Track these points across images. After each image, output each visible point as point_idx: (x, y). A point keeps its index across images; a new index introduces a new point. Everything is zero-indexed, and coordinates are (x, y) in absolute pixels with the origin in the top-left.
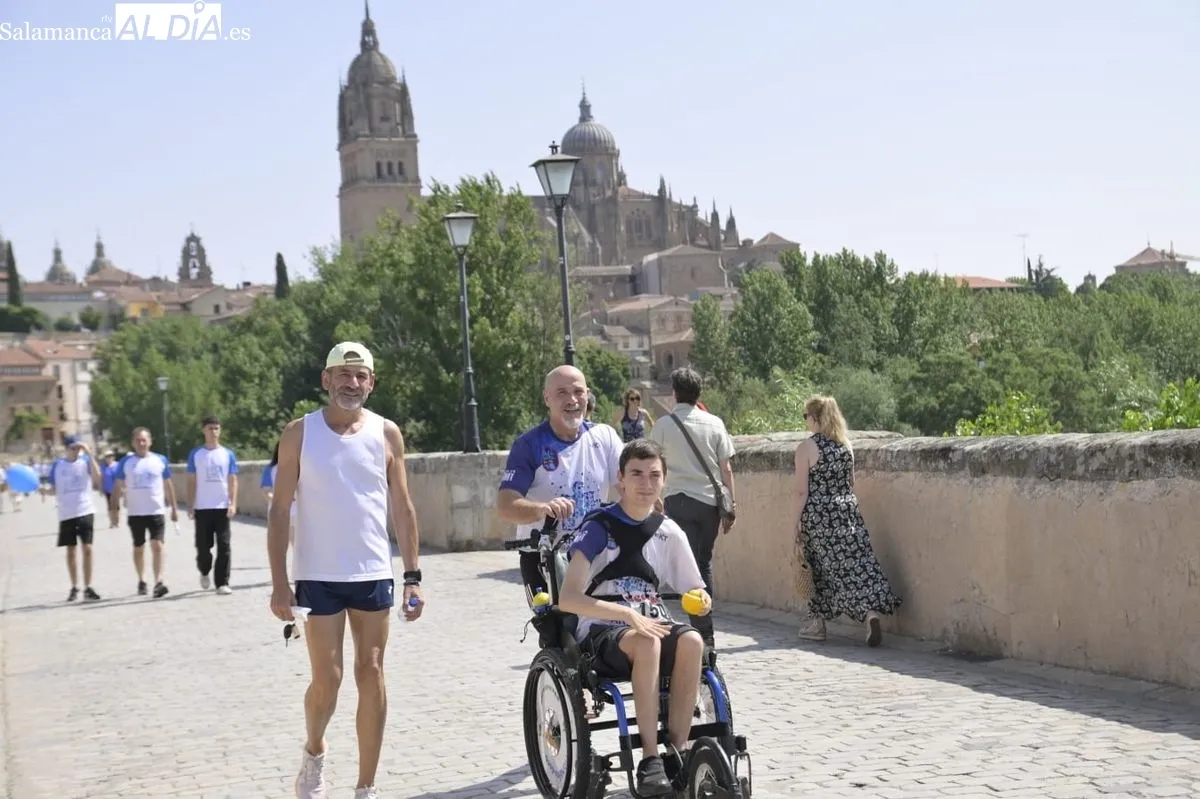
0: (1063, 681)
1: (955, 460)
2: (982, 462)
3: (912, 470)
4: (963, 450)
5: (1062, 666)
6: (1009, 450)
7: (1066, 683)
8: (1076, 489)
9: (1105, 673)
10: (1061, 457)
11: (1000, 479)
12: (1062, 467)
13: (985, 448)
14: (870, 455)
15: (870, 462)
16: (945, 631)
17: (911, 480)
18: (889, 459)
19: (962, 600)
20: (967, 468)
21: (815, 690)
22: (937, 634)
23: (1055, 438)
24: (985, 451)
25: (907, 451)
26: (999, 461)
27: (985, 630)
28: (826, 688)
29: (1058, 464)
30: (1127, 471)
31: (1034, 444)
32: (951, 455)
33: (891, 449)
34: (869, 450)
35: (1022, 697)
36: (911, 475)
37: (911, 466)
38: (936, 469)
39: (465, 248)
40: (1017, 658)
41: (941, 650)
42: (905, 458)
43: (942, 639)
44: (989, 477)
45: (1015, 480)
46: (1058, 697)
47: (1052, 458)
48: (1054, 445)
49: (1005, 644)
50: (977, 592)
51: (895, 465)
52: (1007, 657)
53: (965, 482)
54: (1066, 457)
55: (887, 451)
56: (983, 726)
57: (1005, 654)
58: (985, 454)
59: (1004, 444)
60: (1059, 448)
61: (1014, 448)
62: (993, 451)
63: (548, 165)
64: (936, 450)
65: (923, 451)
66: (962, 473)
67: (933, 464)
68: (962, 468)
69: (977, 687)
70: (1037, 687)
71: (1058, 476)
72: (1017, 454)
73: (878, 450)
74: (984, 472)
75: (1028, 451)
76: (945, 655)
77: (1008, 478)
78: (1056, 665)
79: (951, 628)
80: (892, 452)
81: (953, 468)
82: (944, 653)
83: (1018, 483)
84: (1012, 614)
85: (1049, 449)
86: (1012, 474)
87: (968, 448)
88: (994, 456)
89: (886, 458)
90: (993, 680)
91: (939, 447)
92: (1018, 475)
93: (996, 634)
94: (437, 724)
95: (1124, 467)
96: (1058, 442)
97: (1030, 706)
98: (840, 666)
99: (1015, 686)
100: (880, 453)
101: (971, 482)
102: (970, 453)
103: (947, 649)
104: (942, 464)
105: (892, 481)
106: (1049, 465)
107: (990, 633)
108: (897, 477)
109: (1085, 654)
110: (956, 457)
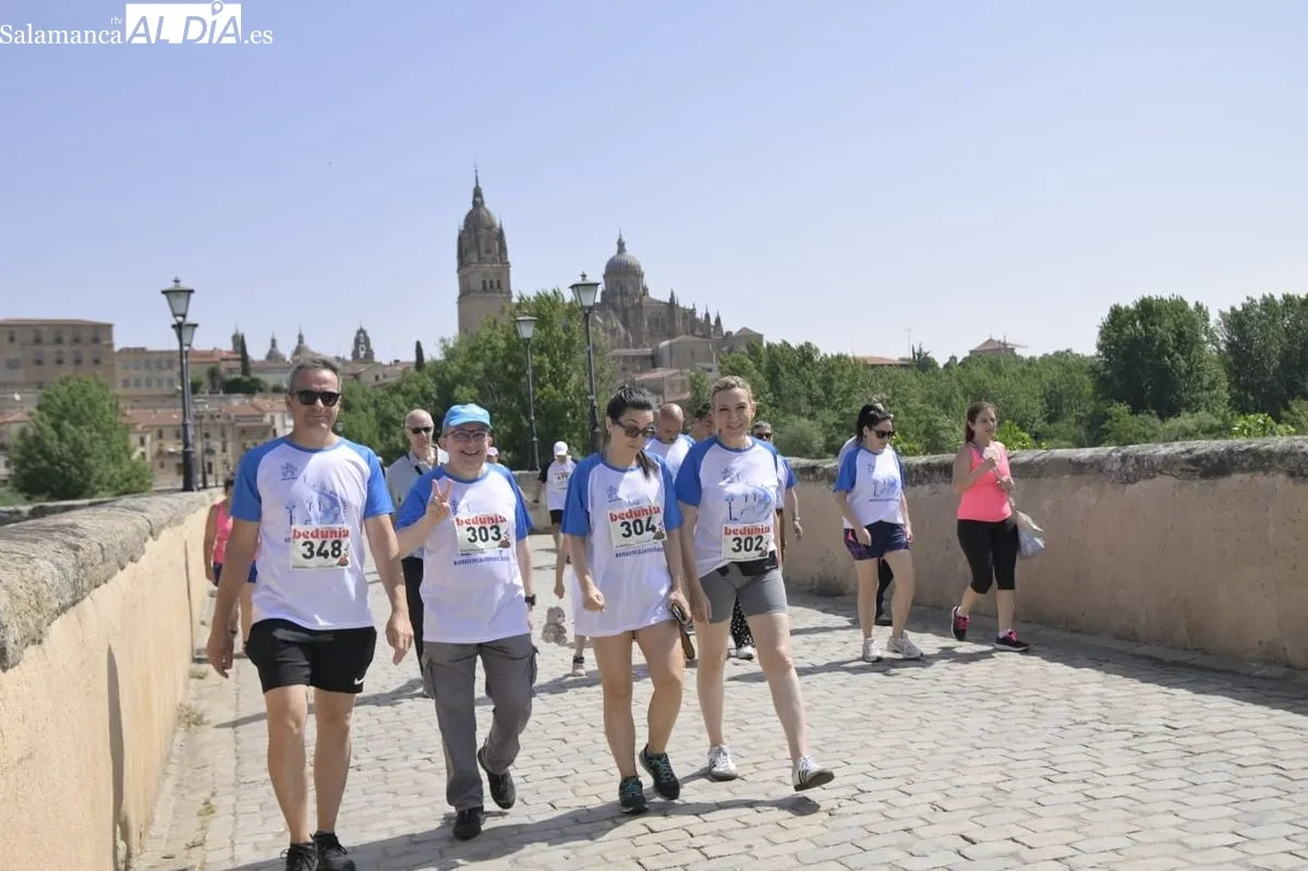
4: (823, 468)
16: (813, 579)
19: (821, 560)
20: (825, 479)
27: (835, 577)
30: (914, 479)
32: (816, 471)
38: (809, 480)
39: (529, 339)
50: (830, 554)
53: (824, 487)
63: (581, 288)
64: (809, 468)
66: (823, 482)
68: (823, 479)
69: (824, 611)
79: (816, 577)
81: (818, 479)
82: (811, 592)
87: (826, 466)
91: (810, 466)
95: (911, 477)
104: (811, 476)
110: (819, 472)
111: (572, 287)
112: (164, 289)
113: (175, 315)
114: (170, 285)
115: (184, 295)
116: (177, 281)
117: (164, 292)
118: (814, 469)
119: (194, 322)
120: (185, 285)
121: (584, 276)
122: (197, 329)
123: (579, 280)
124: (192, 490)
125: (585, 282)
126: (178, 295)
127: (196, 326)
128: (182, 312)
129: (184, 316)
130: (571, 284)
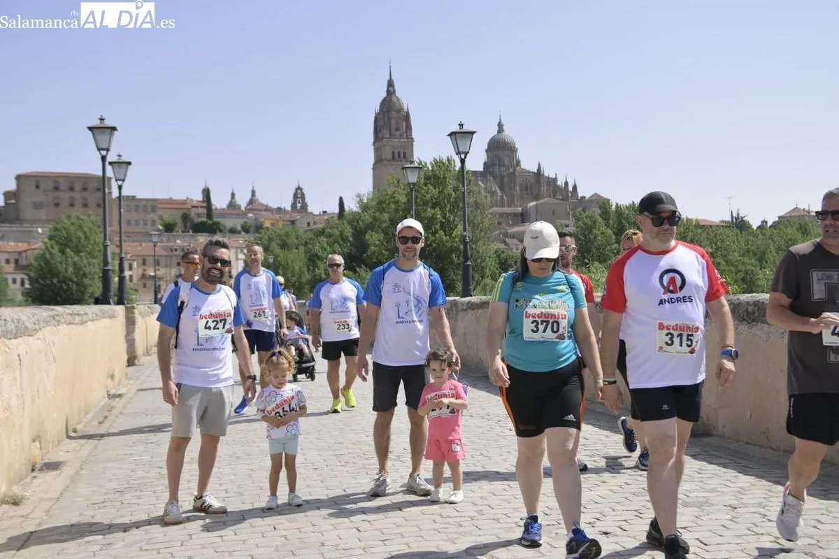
0: (752, 455)
5: (752, 444)
7: (754, 456)
8: (765, 329)
9: (780, 450)
10: (756, 308)
12: (756, 315)
21: (587, 453)
23: (751, 297)
28: (595, 451)
29: (754, 313)
31: (738, 299)
35: (725, 466)
39: (414, 184)
40: (722, 436)
46: (749, 467)
47: (750, 309)
48: (751, 300)
49: (714, 427)
52: (715, 435)
54: (758, 308)
56: (698, 488)
57: (714, 433)
60: (754, 302)
63: (457, 135)
70: (735, 459)
71: (754, 321)
75: (733, 304)
78: (747, 443)
84: (720, 408)
85: (748, 303)
90: (706, 452)
93: (708, 420)
94: (339, 464)
96: (754, 299)
97: (730, 473)
98: (607, 436)
99: (720, 457)
106: (748, 313)
107: (704, 419)
109: (767, 437)
111: (450, 135)
112: (90, 125)
113: (99, 150)
114: (96, 123)
115: (109, 130)
116: (102, 119)
117: (90, 129)
119: (128, 160)
121: (461, 125)
122: (130, 167)
123: (457, 129)
125: (462, 130)
126: (102, 131)
127: (129, 163)
128: (106, 146)
129: (108, 149)
130: (450, 132)
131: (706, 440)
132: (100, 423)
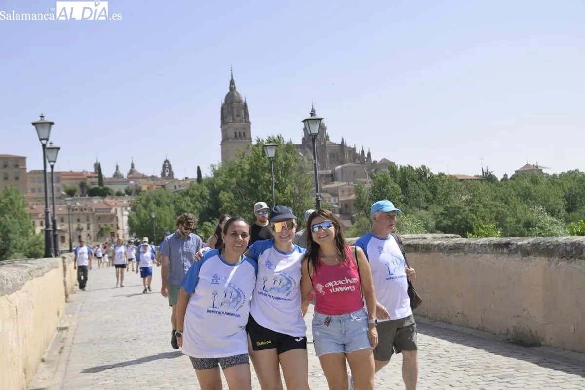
1: (512, 249)
2: (528, 250)
3: (489, 253)
4: (517, 244)
5: (576, 352)
6: (543, 244)
10: (574, 248)
11: (538, 258)
12: (574, 253)
13: (529, 243)
14: (467, 246)
15: (466, 249)
16: (508, 330)
17: (488, 258)
18: (476, 248)
19: (518, 316)
20: (519, 253)
22: (504, 332)
24: (529, 245)
25: (486, 244)
26: (537, 249)
27: (531, 331)
29: (572, 251)
31: (556, 241)
32: (510, 246)
33: (477, 243)
34: (466, 244)
36: (488, 256)
37: (488, 251)
38: (502, 253)
40: (549, 346)
41: (507, 340)
42: (485, 247)
43: (507, 334)
44: (531, 257)
45: (547, 259)
47: (568, 248)
49: (542, 339)
50: (526, 312)
51: (480, 251)
52: (543, 345)
53: (518, 259)
54: (576, 248)
55: (475, 244)
58: (529, 246)
59: (539, 241)
60: (571, 243)
61: (546, 243)
62: (534, 244)
63: (309, 121)
64: (502, 244)
65: (494, 244)
66: (516, 255)
67: (501, 251)
68: (516, 252)
71: (572, 257)
72: (548, 246)
73: (470, 243)
74: (529, 255)
75: (554, 245)
76: (509, 343)
77: (543, 258)
78: (573, 351)
79: (512, 330)
80: (478, 245)
81: (511, 253)
83: (549, 260)
84: (547, 324)
85: (566, 243)
86: (545, 256)
87: (519, 243)
88: (534, 247)
89: (475, 247)
90: (545, 359)
91: (504, 242)
92: (548, 257)
93: (537, 333)
96: (570, 240)
100: (471, 245)
101: (522, 259)
102: (521, 245)
103: (509, 339)
104: (505, 250)
105: (478, 258)
106: (567, 252)
107: (534, 332)
108: (481, 256)
110: (513, 247)
111: (304, 121)
112: (33, 122)
113: (41, 139)
114: (38, 119)
115: (48, 125)
116: (42, 117)
117: (33, 124)
118: (507, 245)
119: (58, 146)
120: (47, 119)
121: (311, 114)
122: (59, 151)
123: (308, 116)
124: (51, 257)
125: (312, 118)
126: (43, 126)
127: (59, 149)
128: (46, 137)
129: (47, 139)
131: (537, 349)
132: (60, 353)
